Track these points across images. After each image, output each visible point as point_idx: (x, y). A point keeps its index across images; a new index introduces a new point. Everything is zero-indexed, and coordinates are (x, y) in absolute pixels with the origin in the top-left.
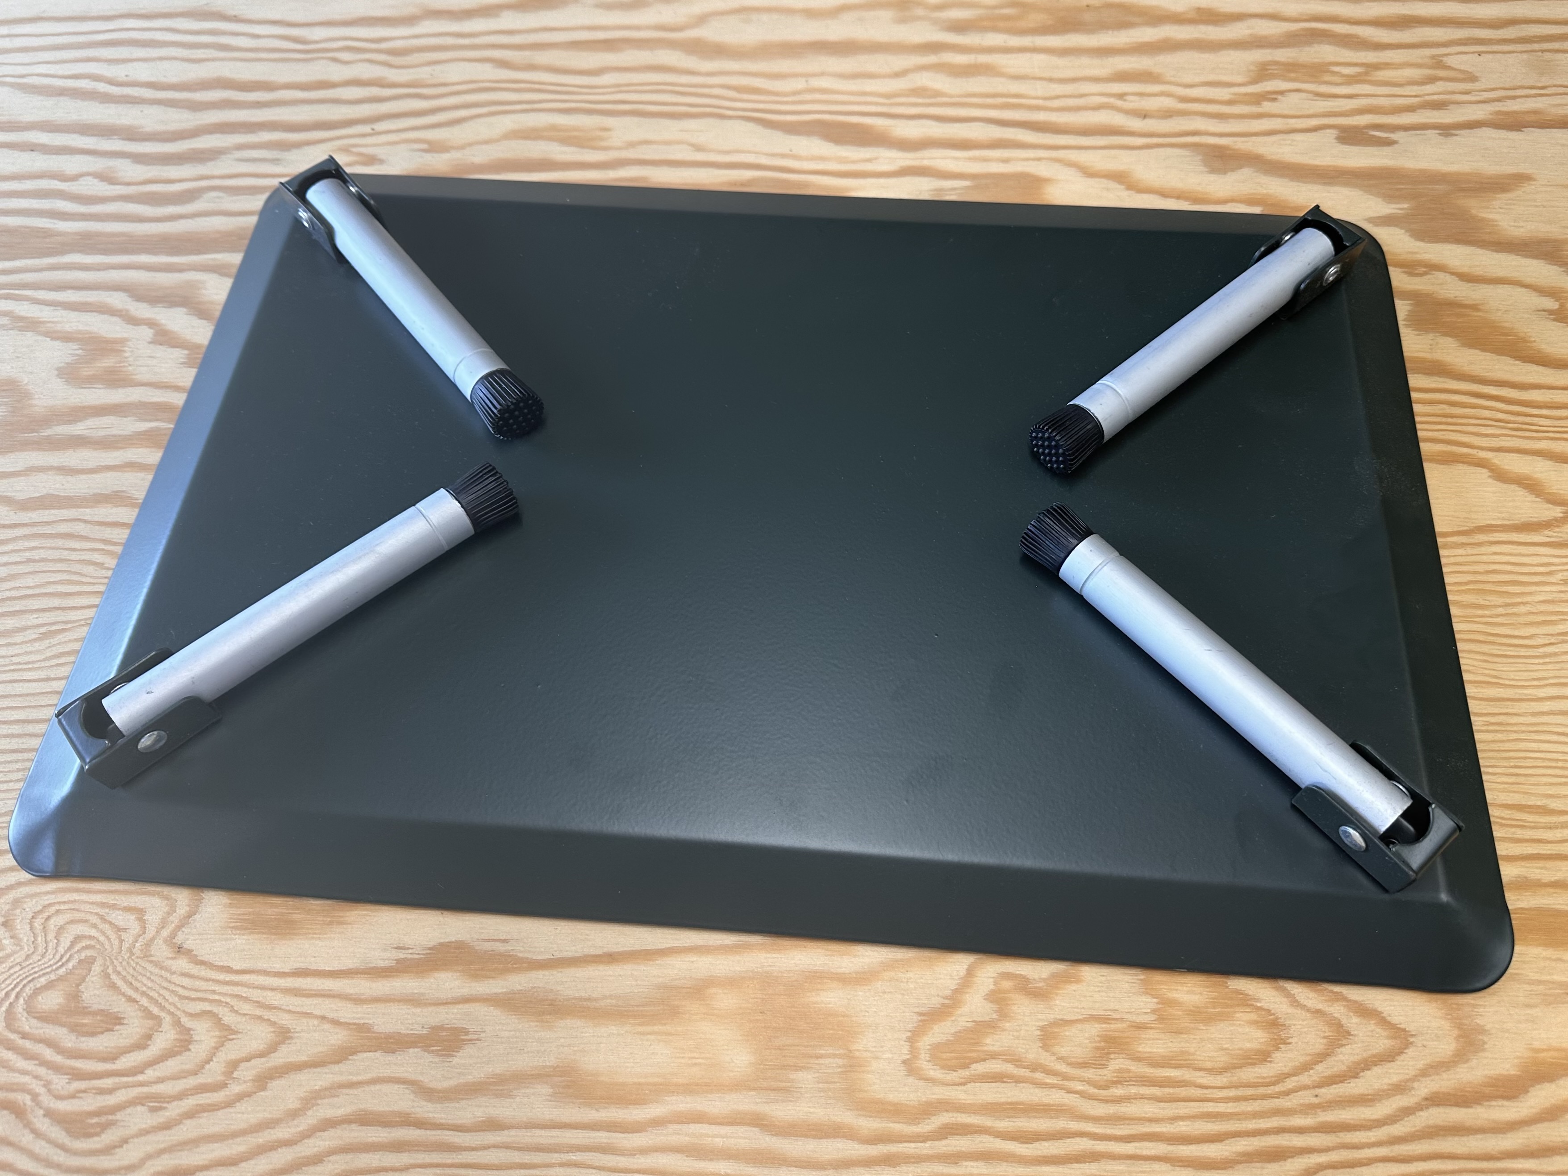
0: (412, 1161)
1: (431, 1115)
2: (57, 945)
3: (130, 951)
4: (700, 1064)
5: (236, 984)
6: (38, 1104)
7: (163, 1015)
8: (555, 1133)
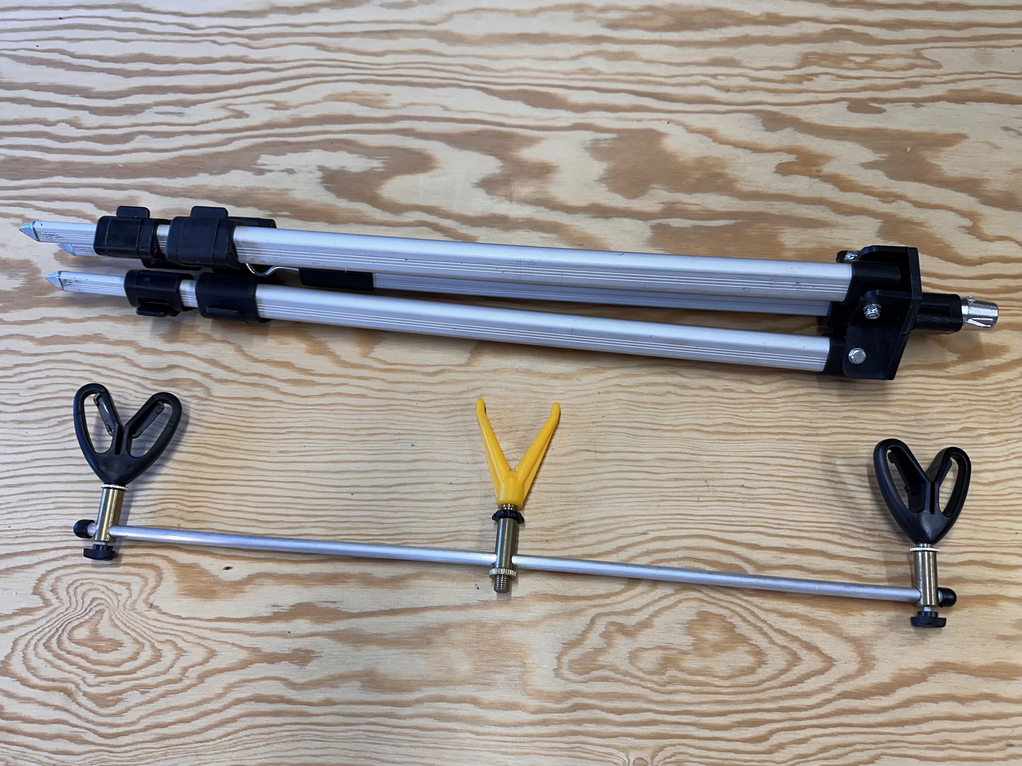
0: (285, 721)
1: (295, 697)
2: (83, 602)
3: (124, 606)
4: (442, 670)
5: (185, 625)
6: (79, 689)
7: (144, 641)
8: (362, 707)
